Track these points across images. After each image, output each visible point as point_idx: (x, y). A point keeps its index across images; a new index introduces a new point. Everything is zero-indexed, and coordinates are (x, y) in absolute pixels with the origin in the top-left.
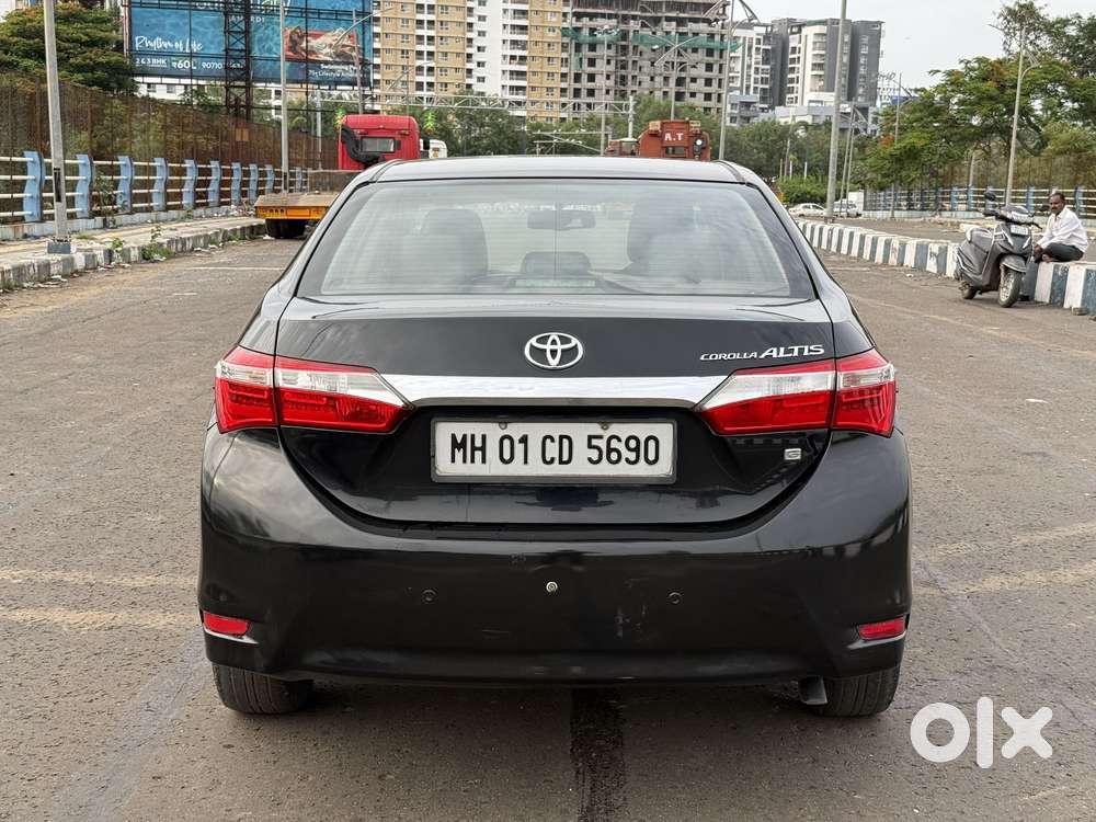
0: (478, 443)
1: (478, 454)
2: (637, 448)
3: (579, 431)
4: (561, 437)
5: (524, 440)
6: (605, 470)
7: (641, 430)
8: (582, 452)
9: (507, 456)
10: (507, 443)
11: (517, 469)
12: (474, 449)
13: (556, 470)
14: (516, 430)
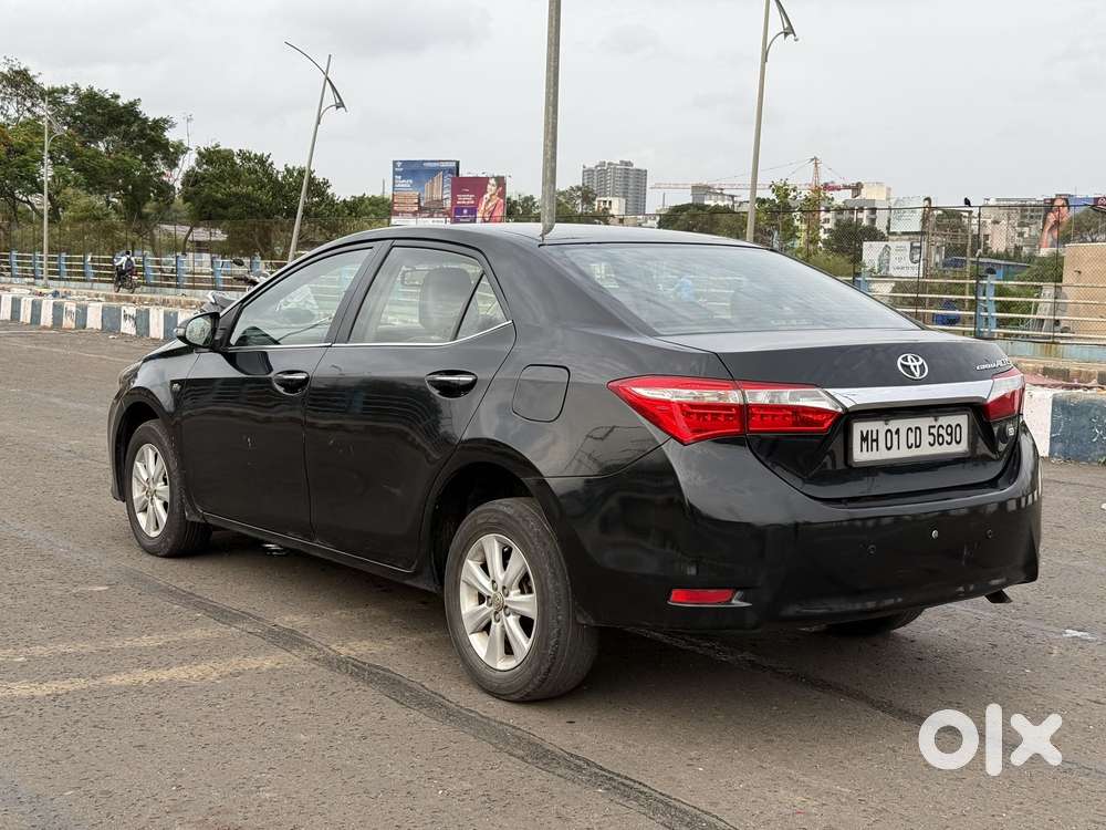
0: (874, 437)
1: (875, 444)
2: (951, 432)
3: (924, 423)
4: (916, 428)
5: (898, 432)
6: (938, 450)
7: (953, 420)
8: (927, 439)
9: (889, 445)
10: (889, 434)
11: (895, 454)
12: (872, 441)
13: (914, 452)
14: (894, 425)
